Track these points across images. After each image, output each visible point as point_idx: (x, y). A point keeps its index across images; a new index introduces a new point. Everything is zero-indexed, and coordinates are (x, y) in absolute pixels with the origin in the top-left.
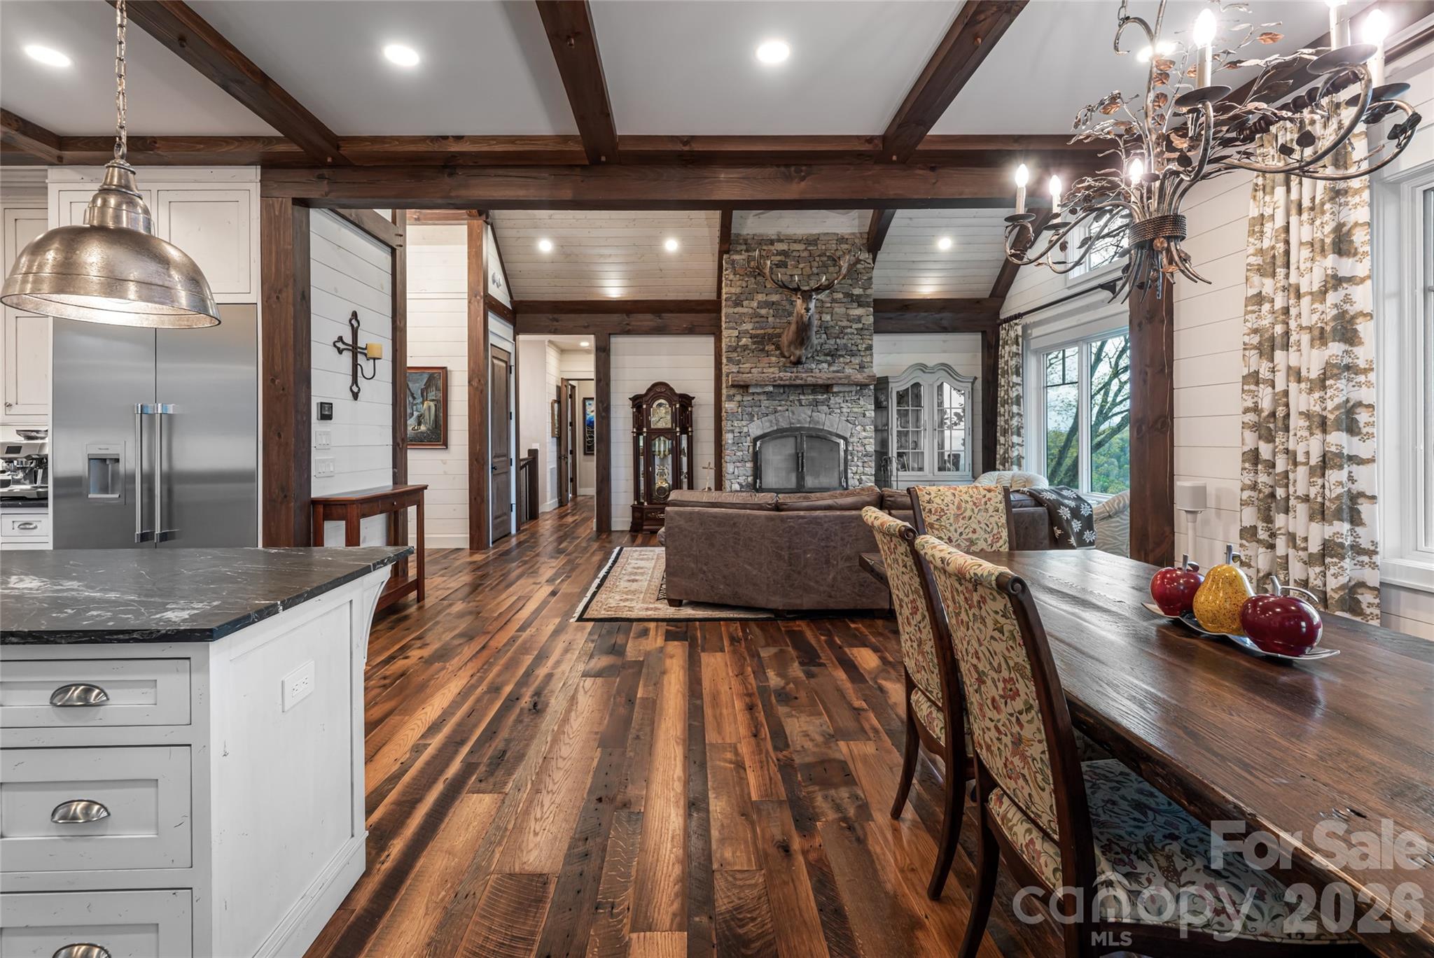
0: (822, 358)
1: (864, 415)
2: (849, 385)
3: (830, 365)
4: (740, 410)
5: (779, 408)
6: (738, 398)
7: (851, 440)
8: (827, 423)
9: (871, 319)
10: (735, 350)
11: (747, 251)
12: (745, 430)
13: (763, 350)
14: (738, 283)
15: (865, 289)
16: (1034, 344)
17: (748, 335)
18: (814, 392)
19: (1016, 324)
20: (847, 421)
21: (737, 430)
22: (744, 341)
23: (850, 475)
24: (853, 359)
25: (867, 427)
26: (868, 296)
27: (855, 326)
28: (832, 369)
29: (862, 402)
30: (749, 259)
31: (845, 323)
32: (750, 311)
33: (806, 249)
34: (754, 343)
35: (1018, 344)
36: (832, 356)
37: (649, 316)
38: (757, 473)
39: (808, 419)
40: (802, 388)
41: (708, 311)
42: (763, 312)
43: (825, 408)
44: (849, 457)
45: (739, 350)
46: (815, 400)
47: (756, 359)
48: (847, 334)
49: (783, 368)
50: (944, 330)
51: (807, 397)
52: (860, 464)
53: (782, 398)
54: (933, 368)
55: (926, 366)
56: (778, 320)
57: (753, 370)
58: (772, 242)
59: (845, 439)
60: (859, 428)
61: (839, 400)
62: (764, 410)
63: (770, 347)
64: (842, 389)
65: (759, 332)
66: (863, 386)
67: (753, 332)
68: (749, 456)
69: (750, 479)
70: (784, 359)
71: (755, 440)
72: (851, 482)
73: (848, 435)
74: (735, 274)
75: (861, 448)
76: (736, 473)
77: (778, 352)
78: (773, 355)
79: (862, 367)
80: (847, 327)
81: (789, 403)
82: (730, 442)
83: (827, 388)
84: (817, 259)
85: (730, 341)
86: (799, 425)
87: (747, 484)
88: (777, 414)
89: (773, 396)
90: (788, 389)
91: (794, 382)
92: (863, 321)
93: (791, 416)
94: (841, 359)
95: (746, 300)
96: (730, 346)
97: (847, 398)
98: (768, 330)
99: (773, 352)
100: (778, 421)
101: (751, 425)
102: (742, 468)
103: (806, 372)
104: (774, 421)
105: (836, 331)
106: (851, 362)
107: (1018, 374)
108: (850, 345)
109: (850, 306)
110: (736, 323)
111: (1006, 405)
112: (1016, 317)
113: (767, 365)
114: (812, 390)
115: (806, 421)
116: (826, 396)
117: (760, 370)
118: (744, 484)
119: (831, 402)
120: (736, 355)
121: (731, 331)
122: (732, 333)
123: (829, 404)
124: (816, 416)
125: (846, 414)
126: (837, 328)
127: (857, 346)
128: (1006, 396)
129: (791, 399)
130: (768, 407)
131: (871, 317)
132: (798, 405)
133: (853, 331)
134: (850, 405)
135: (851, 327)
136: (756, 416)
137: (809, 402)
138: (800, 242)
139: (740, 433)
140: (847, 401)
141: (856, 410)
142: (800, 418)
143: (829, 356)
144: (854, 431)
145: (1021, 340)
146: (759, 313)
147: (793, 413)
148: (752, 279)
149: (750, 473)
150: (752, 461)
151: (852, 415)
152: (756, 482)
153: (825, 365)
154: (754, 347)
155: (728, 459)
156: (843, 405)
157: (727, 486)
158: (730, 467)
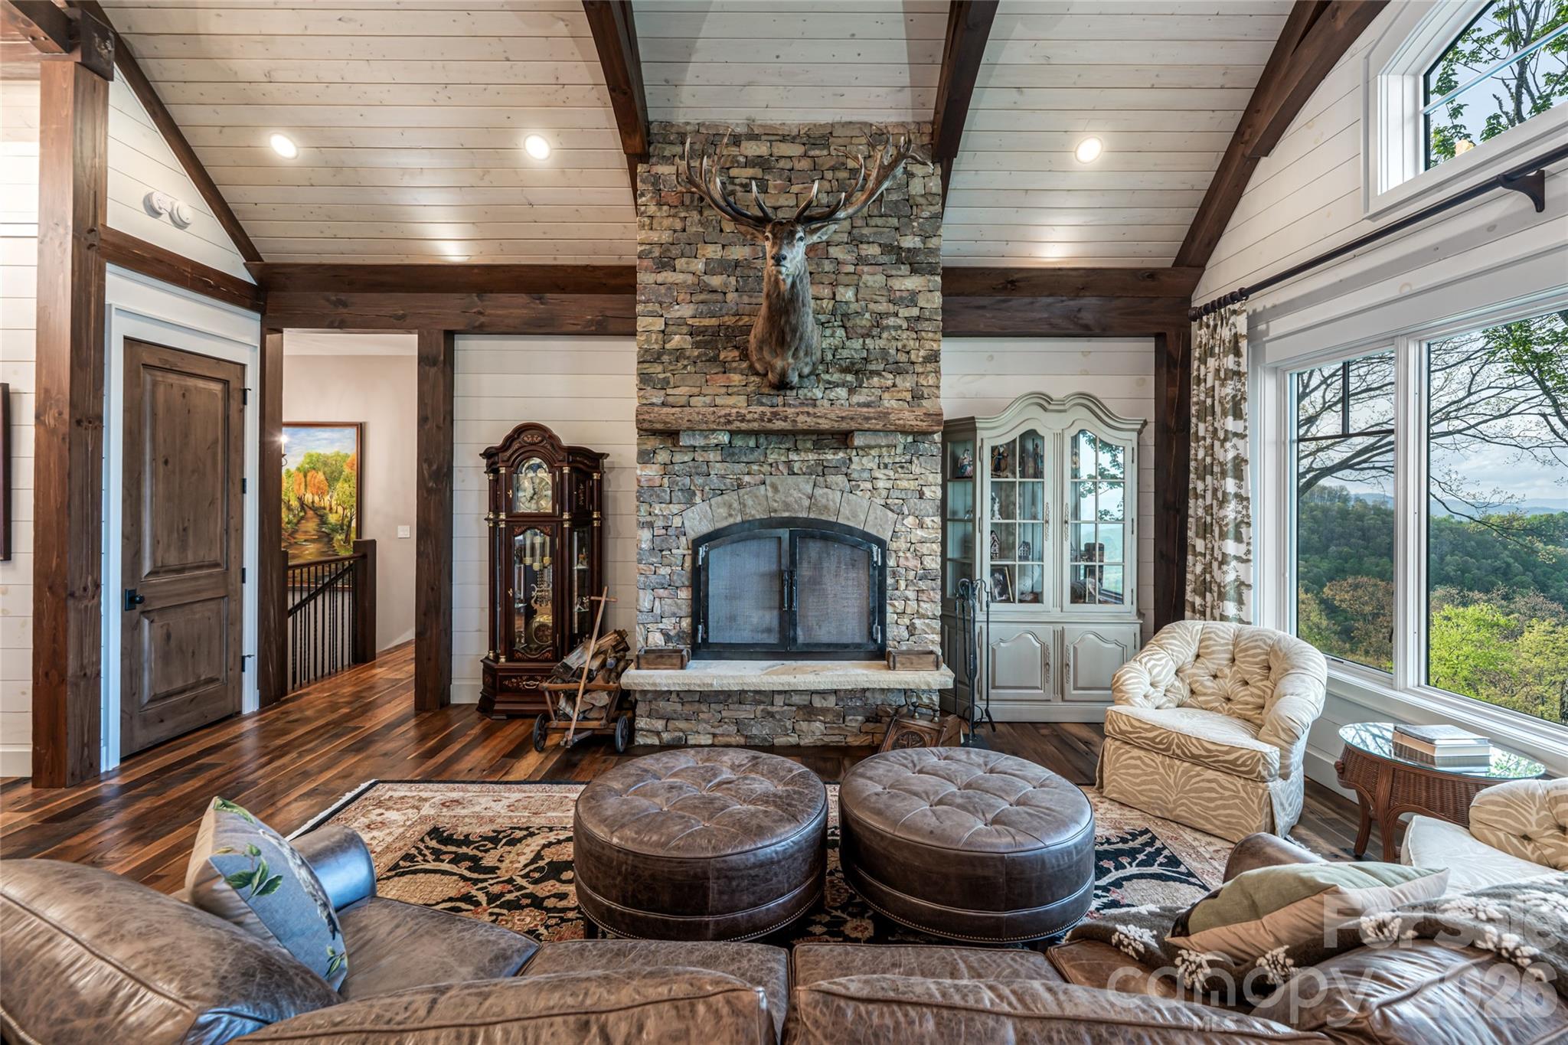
0: (836, 377)
1: (921, 495)
2: (886, 432)
3: (852, 391)
4: (666, 480)
5: (747, 479)
6: (663, 456)
7: (893, 546)
8: (845, 510)
9: (937, 299)
10: (657, 358)
12: (677, 522)
13: (715, 359)
14: (667, 222)
15: (926, 238)
16: (1272, 352)
17: (685, 329)
18: (818, 446)
19: (1234, 312)
20: (886, 506)
21: (659, 523)
22: (676, 341)
23: (891, 617)
24: (899, 380)
25: (928, 521)
26: (934, 252)
27: (904, 312)
28: (857, 398)
29: (916, 468)
31: (883, 307)
32: (690, 279)
33: (805, 155)
34: (697, 345)
35: (1237, 353)
36: (857, 373)
37: (522, 298)
38: (698, 613)
39: (806, 503)
40: (793, 437)
42: (716, 281)
43: (840, 479)
44: (891, 582)
45: (665, 358)
46: (819, 463)
47: (699, 379)
48: (888, 327)
49: (755, 397)
50: (1085, 331)
51: (803, 456)
52: (911, 595)
53: (752, 458)
54: (1062, 402)
55: (1049, 399)
56: (746, 299)
57: (693, 401)
58: (736, 140)
59: (881, 543)
60: (910, 521)
61: (869, 462)
62: (715, 481)
63: (729, 354)
64: (871, 440)
65: (706, 322)
66: (920, 435)
67: (696, 322)
68: (683, 576)
69: (686, 623)
70: (757, 379)
71: (697, 543)
72: (892, 632)
73: (887, 536)
74: (659, 204)
75: (913, 563)
76: (657, 611)
77: (744, 365)
78: (734, 370)
79: (917, 396)
80: (888, 315)
81: (766, 468)
82: (645, 546)
83: (842, 438)
84: (829, 175)
86: (786, 514)
87: (678, 634)
88: (742, 491)
89: (733, 454)
90: (762, 440)
91: (770, 426)
92: (921, 304)
93: (770, 494)
94: (876, 379)
95: (682, 255)
96: (647, 351)
97: (886, 460)
98: (726, 318)
99: (734, 365)
100: (745, 506)
101: (689, 513)
102: (669, 601)
103: (802, 404)
104: (736, 505)
105: (864, 322)
106: (894, 385)
107: (1238, 414)
108: (893, 352)
109: (894, 272)
110: (661, 304)
111: (1209, 478)
112: (1233, 298)
113: (724, 390)
114: (815, 443)
115: (800, 506)
116: (841, 455)
117: (708, 400)
118: (672, 633)
119: (853, 466)
120: (659, 368)
121: (650, 319)
122: (650, 324)
123: (849, 471)
124: (821, 496)
125: (884, 493)
126: (867, 315)
127: (908, 353)
128: (1208, 460)
129: (770, 461)
130: (723, 477)
131: (939, 294)
132: (785, 472)
133: (899, 322)
134: (891, 473)
135: (896, 315)
136: (699, 494)
137: (808, 467)
138: (793, 139)
139: (666, 528)
140: (886, 466)
141: (904, 484)
142: (790, 500)
143: (850, 372)
144: (899, 527)
145: (1243, 344)
146: (707, 285)
147: (776, 489)
148: (694, 214)
149: (682, 611)
150: (690, 586)
151: (896, 494)
152: (697, 630)
153: (842, 392)
154: (696, 353)
155: (640, 580)
156: (877, 474)
157: (639, 638)
158: (644, 599)
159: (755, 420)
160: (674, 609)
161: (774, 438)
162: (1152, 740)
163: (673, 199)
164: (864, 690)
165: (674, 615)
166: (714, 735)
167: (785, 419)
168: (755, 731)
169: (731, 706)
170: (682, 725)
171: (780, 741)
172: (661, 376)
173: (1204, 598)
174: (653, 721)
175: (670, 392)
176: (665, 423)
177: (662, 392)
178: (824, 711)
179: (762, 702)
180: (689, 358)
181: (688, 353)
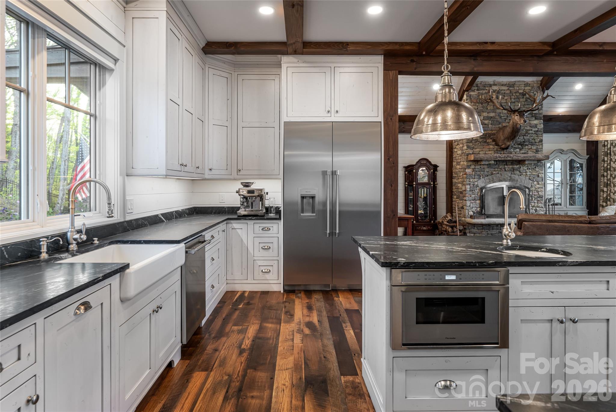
0: (516, 146)
1: (538, 176)
3: (520, 150)
4: (473, 173)
5: (494, 172)
6: (473, 167)
7: (531, 189)
8: (519, 180)
9: (542, 126)
11: (478, 90)
12: (476, 183)
13: (486, 142)
20: (529, 179)
23: (531, 207)
24: (532, 147)
25: (540, 183)
26: (541, 114)
27: (534, 129)
28: (522, 152)
29: (537, 169)
30: (479, 95)
31: (528, 128)
33: (508, 89)
36: (522, 145)
38: (482, 206)
39: (509, 178)
40: (506, 162)
42: (487, 122)
43: (518, 172)
44: (530, 198)
45: (473, 142)
46: (513, 168)
47: (482, 147)
48: (529, 134)
49: (496, 151)
50: (569, 131)
51: (509, 166)
52: (536, 201)
53: (495, 167)
54: (566, 151)
55: (563, 151)
56: (494, 126)
57: (481, 152)
58: (491, 86)
59: (528, 188)
60: (535, 183)
61: (525, 168)
62: (486, 173)
63: (489, 141)
64: (530, 162)
66: (538, 161)
68: (478, 197)
69: (478, 209)
70: (497, 147)
71: (481, 189)
72: (531, 211)
73: (530, 187)
74: (472, 102)
75: (536, 193)
76: (471, 206)
77: (494, 143)
78: (491, 145)
79: (537, 151)
80: (529, 130)
81: (499, 170)
82: (468, 190)
83: (520, 162)
84: (514, 94)
87: (477, 212)
88: (493, 175)
89: (491, 166)
90: (498, 162)
91: (506, 159)
92: (538, 127)
93: (500, 176)
94: (527, 147)
96: (469, 140)
97: (530, 167)
98: (489, 131)
99: (491, 143)
100: (493, 179)
101: (479, 181)
102: (474, 204)
103: (508, 153)
104: (491, 179)
105: (524, 132)
106: (531, 148)
108: (531, 139)
109: (531, 119)
111: (609, 172)
113: (488, 150)
114: (511, 163)
116: (518, 166)
117: (484, 152)
118: (475, 212)
119: (521, 169)
120: (472, 144)
124: (513, 176)
125: (529, 176)
126: (524, 130)
127: (535, 140)
128: (609, 167)
129: (500, 168)
130: (488, 172)
131: (542, 125)
132: (504, 170)
133: (532, 132)
134: (531, 171)
135: (532, 130)
136: (482, 176)
137: (510, 169)
138: (505, 85)
139: (473, 185)
140: (529, 169)
141: (534, 173)
142: (505, 177)
143: (520, 145)
144: (533, 184)
146: (484, 123)
147: (501, 175)
148: (481, 105)
149: (478, 206)
150: (480, 200)
151: (532, 176)
152: (482, 211)
153: (518, 150)
154: (481, 140)
155: (467, 198)
156: (527, 171)
157: (467, 213)
158: (468, 203)
159: (503, 158)
160: (476, 206)
161: (501, 162)
163: (475, 101)
165: (476, 207)
167: (511, 157)
172: (472, 146)
174: (471, 234)
175: (474, 150)
176: (481, 158)
177: (472, 150)
179: (498, 229)
180: (479, 142)
181: (479, 140)
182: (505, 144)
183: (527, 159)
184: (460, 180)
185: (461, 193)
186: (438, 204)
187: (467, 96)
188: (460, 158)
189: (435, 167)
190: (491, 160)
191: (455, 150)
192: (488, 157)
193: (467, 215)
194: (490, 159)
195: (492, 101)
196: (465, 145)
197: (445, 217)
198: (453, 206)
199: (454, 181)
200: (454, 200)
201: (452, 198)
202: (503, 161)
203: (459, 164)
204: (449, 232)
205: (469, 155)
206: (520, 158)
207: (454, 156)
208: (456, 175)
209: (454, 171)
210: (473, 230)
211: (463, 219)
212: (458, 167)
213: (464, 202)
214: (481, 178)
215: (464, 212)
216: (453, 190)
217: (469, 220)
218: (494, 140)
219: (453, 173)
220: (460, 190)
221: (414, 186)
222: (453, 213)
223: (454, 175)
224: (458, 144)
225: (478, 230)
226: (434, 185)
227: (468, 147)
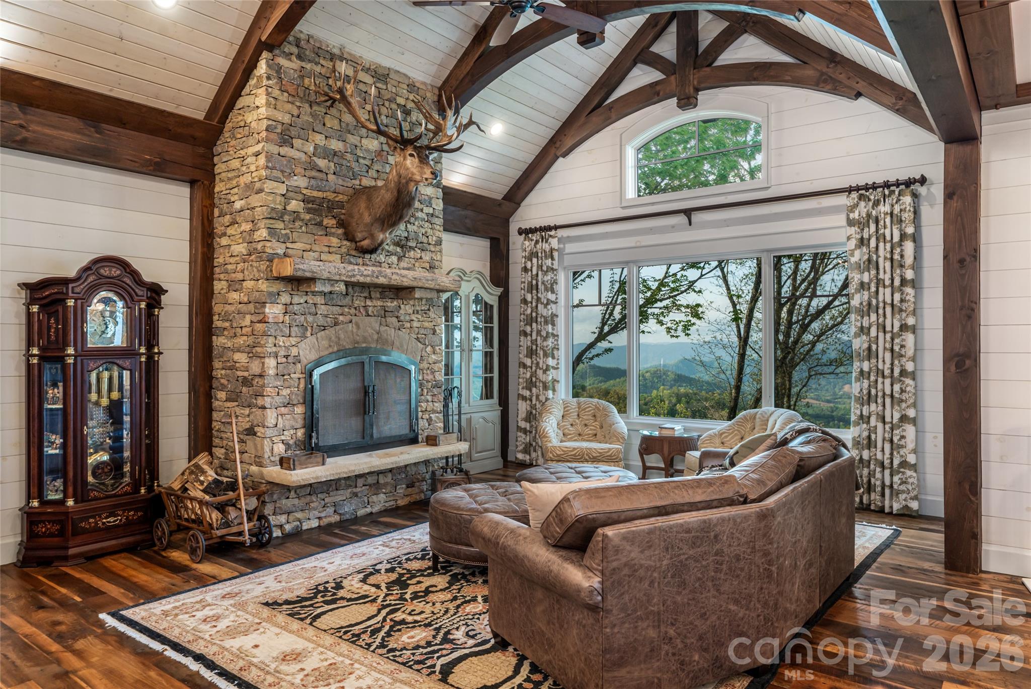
0: (392, 248)
1: (435, 332)
3: (400, 259)
4: (287, 319)
5: (341, 318)
6: (285, 298)
7: (422, 366)
8: (397, 342)
9: (441, 204)
10: (280, 218)
11: (299, 58)
12: (294, 351)
13: (320, 224)
14: (287, 106)
16: (567, 260)
17: (301, 197)
18: (383, 297)
19: (551, 236)
20: (417, 339)
22: (294, 205)
23: (420, 414)
24: (423, 255)
25: (437, 348)
27: (426, 210)
28: (403, 264)
29: (432, 314)
30: (303, 74)
32: (304, 157)
34: (309, 211)
35: (553, 259)
36: (402, 247)
38: (311, 424)
39: (376, 337)
40: (369, 289)
41: (192, 140)
42: (322, 163)
43: (394, 320)
44: (420, 390)
45: (286, 218)
46: (383, 308)
47: (310, 238)
48: (417, 218)
49: (348, 257)
51: (375, 303)
52: (429, 398)
53: (344, 302)
54: (470, 276)
55: (464, 272)
56: (341, 182)
57: (307, 255)
58: (333, 58)
59: (416, 364)
60: (429, 349)
61: (409, 309)
62: (321, 320)
63: (329, 222)
64: (422, 294)
65: (316, 194)
67: (308, 192)
68: (298, 396)
69: (300, 433)
70: (348, 244)
71: (308, 369)
72: (421, 424)
73: (419, 359)
74: (281, 90)
75: (430, 377)
76: (280, 425)
77: (340, 231)
78: (333, 235)
79: (432, 268)
81: (353, 311)
82: (272, 372)
83: (400, 292)
84: (387, 104)
85: (274, 201)
86: (364, 345)
87: (296, 443)
88: (337, 328)
89: (335, 299)
90: (353, 289)
92: (434, 206)
93: (355, 330)
94: (412, 252)
95: (299, 138)
96: (273, 209)
97: (418, 308)
98: (328, 194)
99: (333, 230)
100: (339, 339)
101: (302, 345)
102: (288, 417)
103: (373, 265)
104: (333, 338)
106: (421, 258)
107: (553, 292)
108: (420, 235)
110: (282, 172)
111: (534, 325)
112: (550, 228)
113: (326, 249)
114: (381, 294)
115: (372, 339)
116: (395, 303)
117: (316, 255)
118: (291, 442)
119: (401, 312)
120: (281, 225)
121: (275, 184)
122: (276, 188)
123: (399, 315)
124: (384, 331)
125: (417, 330)
127: (427, 237)
128: (534, 314)
129: (356, 305)
130: (326, 316)
131: (441, 201)
132: (364, 313)
133: (424, 216)
134: (420, 317)
135: (422, 210)
136: (309, 328)
137: (376, 311)
138: (367, 71)
139: (286, 357)
140: (418, 313)
141: (426, 324)
142: (366, 334)
143: (399, 246)
144: (424, 353)
145: (556, 254)
146: (317, 165)
147: (358, 327)
148: (307, 106)
149: (300, 423)
150: (304, 403)
151: (422, 331)
152: (311, 437)
153: (394, 259)
154: (308, 217)
155: (267, 401)
156: (414, 317)
157: (267, 449)
158: (271, 417)
160: (292, 423)
161: (356, 288)
162: (574, 455)
163: (291, 89)
164: (406, 466)
165: (292, 428)
166: (320, 518)
167: (385, 277)
168: (346, 510)
169: (331, 494)
170: (299, 515)
171: (361, 512)
172: (283, 232)
173: (531, 391)
174: (278, 517)
175: (289, 245)
176: (313, 272)
177: (284, 246)
178: (386, 484)
179: (351, 486)
180: (303, 220)
181: (302, 216)
182: (372, 236)
183: (420, 284)
184: (241, 341)
185: (246, 382)
186: (161, 420)
187: (269, 66)
188: (239, 267)
189: (155, 292)
190: (337, 281)
191: (224, 241)
192: (334, 271)
193: (266, 456)
194: (337, 278)
195: (344, 99)
196: (262, 224)
197: (192, 473)
198: (214, 424)
199: (219, 341)
200: (216, 404)
201: (209, 397)
202: (363, 286)
203: (237, 286)
204: (211, 525)
205: (276, 261)
206: (406, 282)
207: (219, 260)
208: (227, 324)
209: (217, 308)
210: (284, 501)
211: (254, 468)
212: (234, 296)
213: (259, 412)
214: (308, 334)
215: (255, 445)
216: (214, 373)
217: (274, 472)
218: (341, 224)
219: (216, 318)
220: (239, 373)
221: (71, 361)
222: (214, 450)
223: (217, 323)
224: (234, 223)
225: (299, 498)
226: (150, 357)
227: (272, 231)
